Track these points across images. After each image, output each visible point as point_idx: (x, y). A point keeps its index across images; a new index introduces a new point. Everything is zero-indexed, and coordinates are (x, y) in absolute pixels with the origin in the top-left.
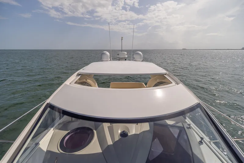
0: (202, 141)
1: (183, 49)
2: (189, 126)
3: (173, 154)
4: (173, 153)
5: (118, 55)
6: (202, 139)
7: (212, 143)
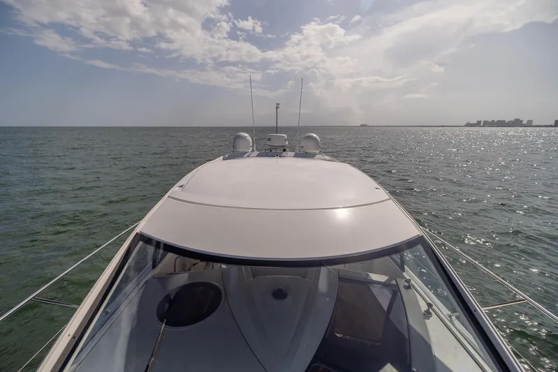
0: (431, 310)
1: (362, 126)
2: (407, 284)
3: (379, 344)
4: (379, 342)
5: (269, 140)
6: (430, 305)
7: (454, 318)
